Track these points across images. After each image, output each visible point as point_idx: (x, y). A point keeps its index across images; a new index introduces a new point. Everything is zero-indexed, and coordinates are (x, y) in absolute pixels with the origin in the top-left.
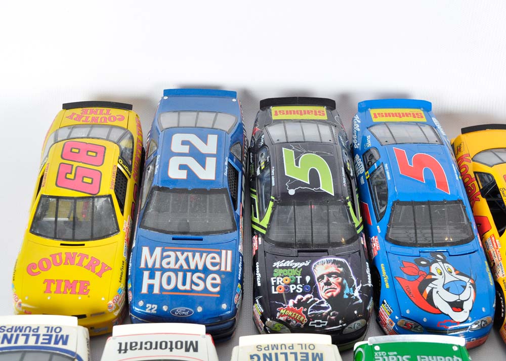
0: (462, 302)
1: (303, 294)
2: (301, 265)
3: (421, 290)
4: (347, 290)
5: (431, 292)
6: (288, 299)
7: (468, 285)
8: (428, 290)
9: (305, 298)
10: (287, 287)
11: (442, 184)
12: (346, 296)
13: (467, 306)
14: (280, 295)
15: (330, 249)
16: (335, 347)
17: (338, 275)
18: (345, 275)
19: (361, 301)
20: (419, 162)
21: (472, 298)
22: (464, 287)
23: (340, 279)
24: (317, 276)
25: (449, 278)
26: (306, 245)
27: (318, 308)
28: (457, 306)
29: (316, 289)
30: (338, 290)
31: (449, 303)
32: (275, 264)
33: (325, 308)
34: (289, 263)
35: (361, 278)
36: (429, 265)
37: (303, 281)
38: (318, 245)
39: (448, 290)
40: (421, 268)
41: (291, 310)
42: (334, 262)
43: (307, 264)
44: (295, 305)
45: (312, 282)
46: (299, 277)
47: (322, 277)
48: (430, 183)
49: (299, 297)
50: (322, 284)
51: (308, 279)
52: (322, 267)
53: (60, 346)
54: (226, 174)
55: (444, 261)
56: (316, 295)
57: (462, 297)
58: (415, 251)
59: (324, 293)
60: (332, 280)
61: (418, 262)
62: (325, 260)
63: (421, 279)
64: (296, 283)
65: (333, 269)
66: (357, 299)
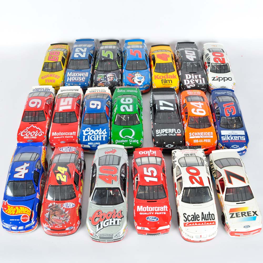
0: (141, 81)
1: (104, 80)
2: (104, 75)
3: (132, 79)
4: (114, 80)
5: (134, 79)
6: (100, 82)
7: (143, 78)
8: (133, 79)
9: (104, 81)
10: (100, 79)
11: (140, 56)
12: (114, 81)
13: (142, 82)
14: (99, 81)
15: (111, 72)
16: (109, 90)
17: (112, 76)
18: (114, 77)
19: (117, 82)
20: (135, 52)
21: (144, 80)
22: (142, 78)
23: (113, 77)
24: (107, 77)
25: (139, 76)
26: (106, 71)
27: (107, 83)
28: (140, 82)
29: (107, 79)
30: (112, 79)
31: (138, 81)
32: (98, 75)
33: (109, 83)
34: (101, 75)
35: (118, 77)
36: (135, 74)
37: (104, 78)
38: (109, 71)
39: (138, 79)
40: (133, 75)
41: (101, 84)
42: (112, 74)
43: (106, 74)
44: (102, 83)
45: (106, 78)
46: (103, 77)
47: (109, 77)
48: (137, 56)
49: (103, 81)
50: (109, 78)
51: (105, 77)
52: (109, 75)
53: (48, 91)
54: (88, 56)
55: (138, 73)
56: (107, 80)
57: (141, 80)
58: (132, 71)
59: (109, 80)
60: (111, 77)
61: (132, 74)
62: (110, 74)
63: (132, 77)
64: (102, 78)
65: (112, 75)
66: (116, 81)
